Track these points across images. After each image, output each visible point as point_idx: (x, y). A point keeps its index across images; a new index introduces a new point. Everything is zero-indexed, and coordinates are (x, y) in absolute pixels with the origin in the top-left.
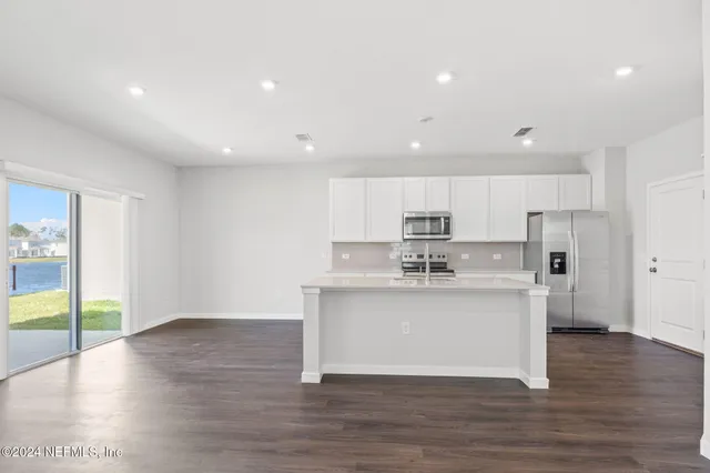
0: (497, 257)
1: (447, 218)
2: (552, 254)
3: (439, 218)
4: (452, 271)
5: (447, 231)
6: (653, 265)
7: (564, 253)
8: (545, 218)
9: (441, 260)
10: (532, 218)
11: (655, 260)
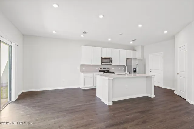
0: (119, 69)
1: (112, 59)
2: (134, 68)
3: (110, 59)
4: (114, 72)
5: (112, 62)
6: (151, 70)
7: (136, 68)
8: (132, 60)
9: (108, 70)
10: (127, 60)
11: (151, 69)
